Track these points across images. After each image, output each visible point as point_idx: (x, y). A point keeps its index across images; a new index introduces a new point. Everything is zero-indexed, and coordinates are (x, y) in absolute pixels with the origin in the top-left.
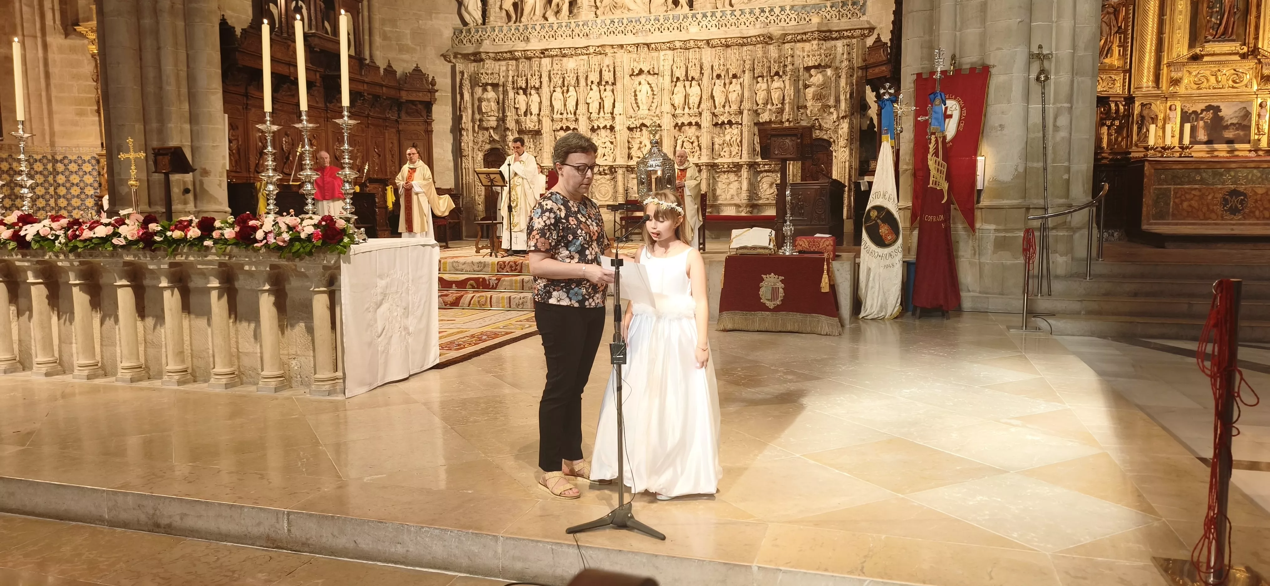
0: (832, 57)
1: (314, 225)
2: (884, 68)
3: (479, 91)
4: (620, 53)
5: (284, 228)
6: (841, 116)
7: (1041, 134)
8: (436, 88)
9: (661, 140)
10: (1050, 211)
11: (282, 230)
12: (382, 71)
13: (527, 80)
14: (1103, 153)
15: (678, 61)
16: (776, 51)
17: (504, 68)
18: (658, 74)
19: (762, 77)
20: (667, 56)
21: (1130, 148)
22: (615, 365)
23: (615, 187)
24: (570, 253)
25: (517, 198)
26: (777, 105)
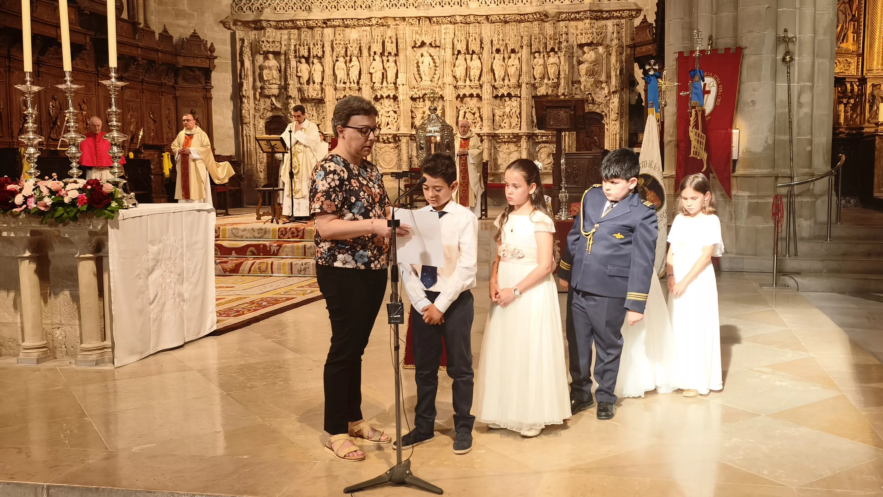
0: (603, 35)
1: (79, 190)
2: (650, 47)
3: (260, 59)
4: (402, 25)
5: (45, 192)
6: (612, 91)
7: (787, 110)
8: (215, 54)
10: (795, 179)
11: (44, 194)
12: (157, 36)
13: (309, 49)
14: (841, 128)
15: (459, 34)
16: (552, 28)
17: (286, 37)
18: (439, 47)
19: (539, 52)
20: (448, 31)
21: (863, 124)
22: (393, 325)
23: (399, 155)
24: (354, 215)
25: (299, 165)
26: (553, 80)
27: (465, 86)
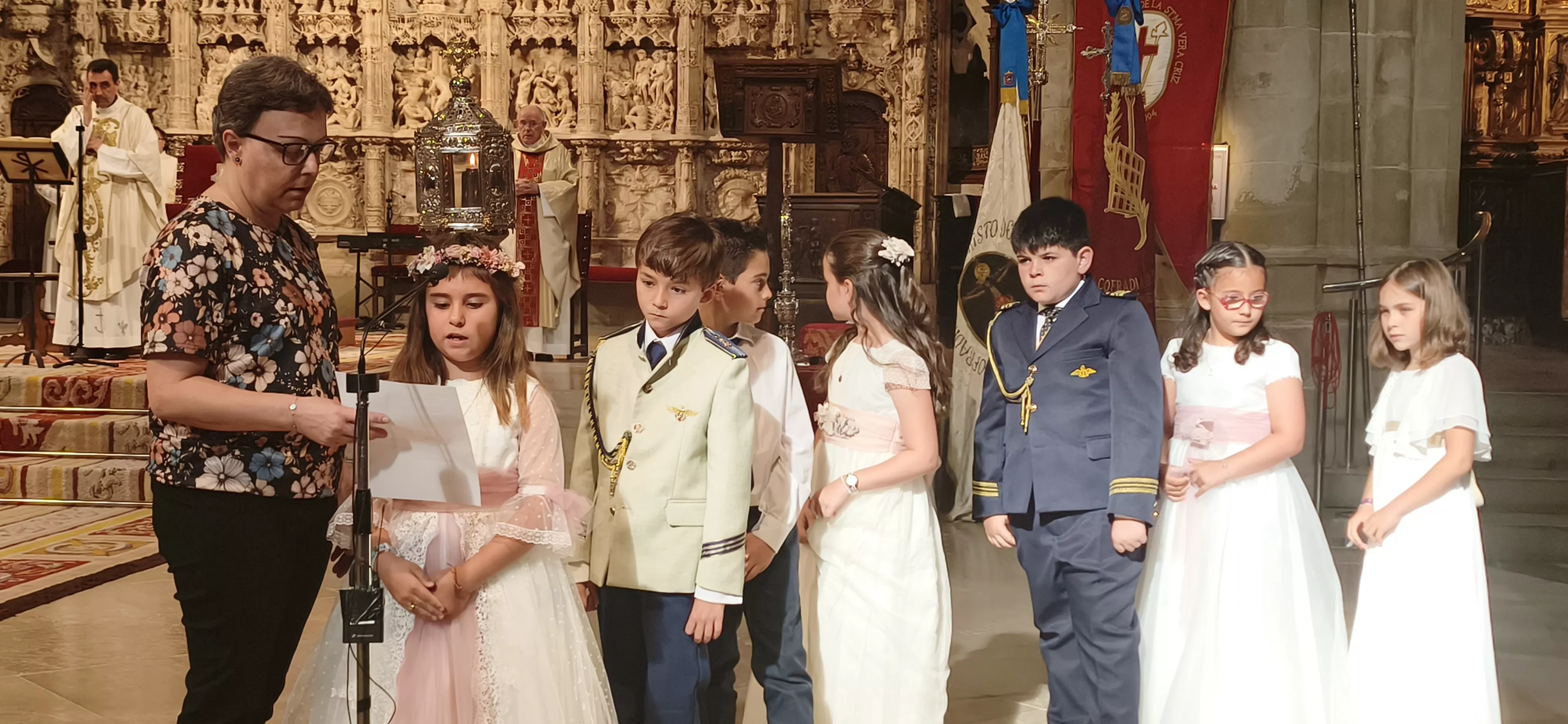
6: (907, 39)
7: (1348, 99)
9: (478, 79)
10: (1369, 271)
14: (1480, 143)
21: (1535, 135)
22: (354, 646)
23: (359, 191)
24: (255, 359)
25: (101, 216)
26: (759, 8)
27: (534, 19)
